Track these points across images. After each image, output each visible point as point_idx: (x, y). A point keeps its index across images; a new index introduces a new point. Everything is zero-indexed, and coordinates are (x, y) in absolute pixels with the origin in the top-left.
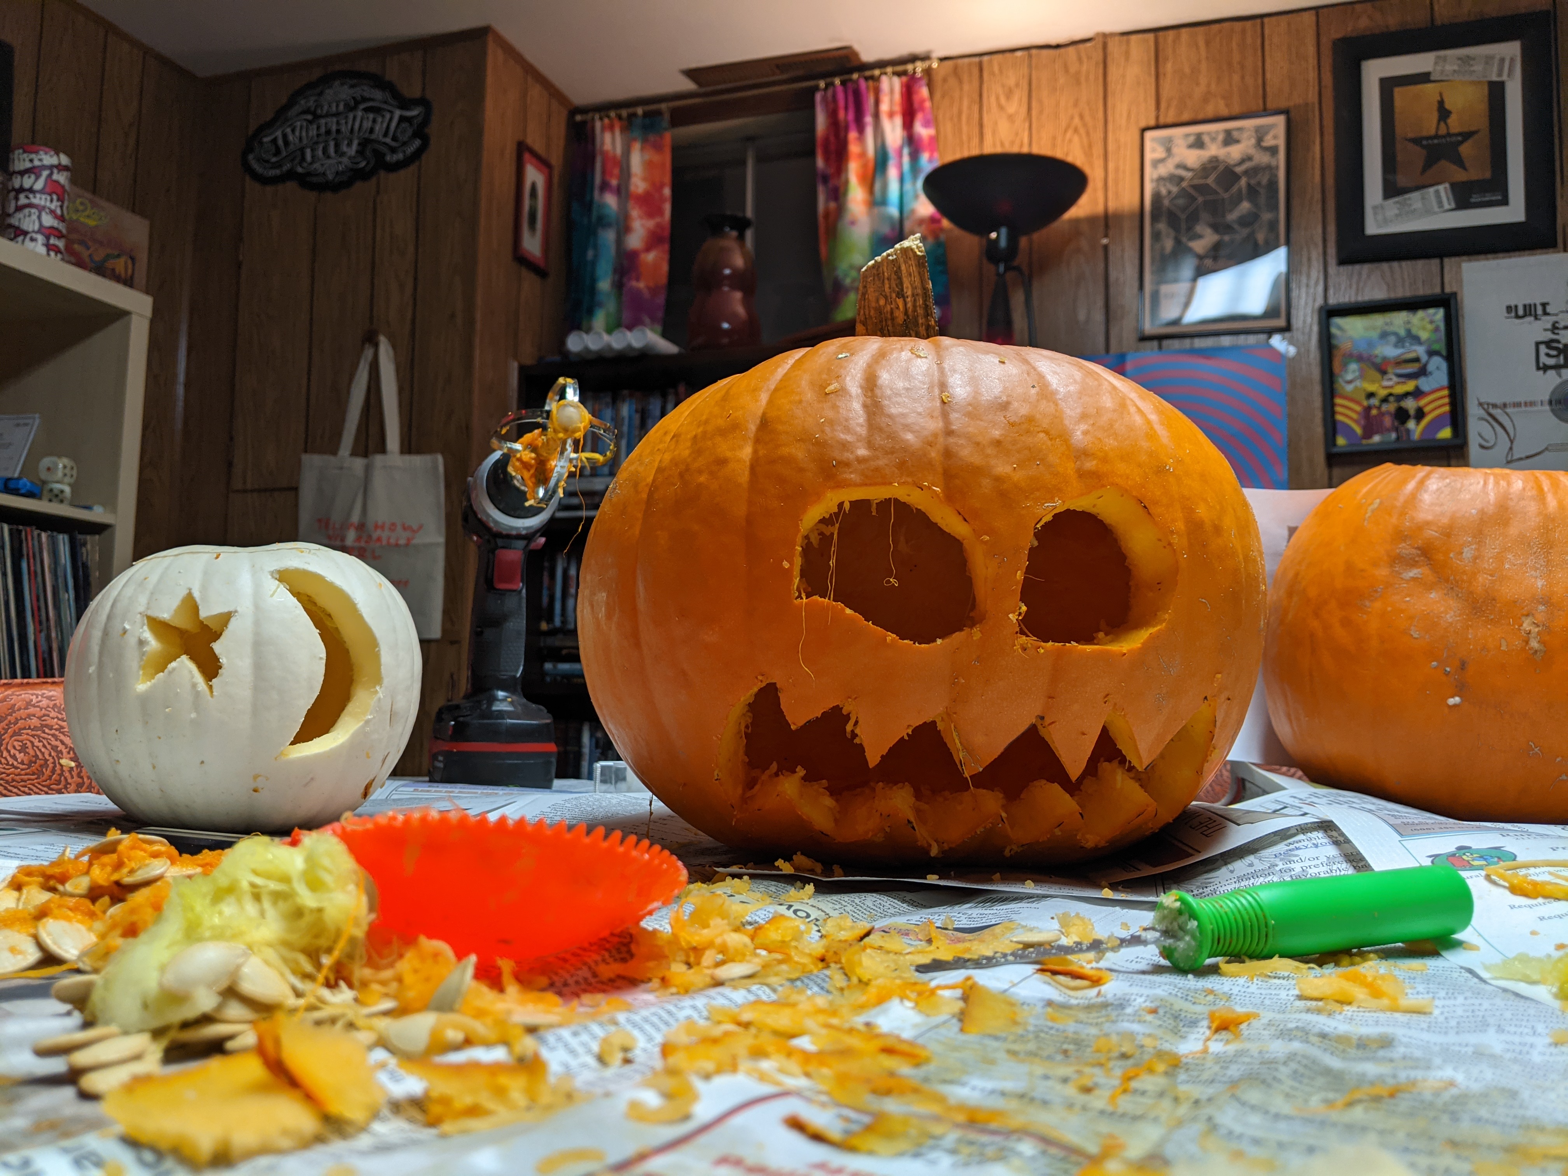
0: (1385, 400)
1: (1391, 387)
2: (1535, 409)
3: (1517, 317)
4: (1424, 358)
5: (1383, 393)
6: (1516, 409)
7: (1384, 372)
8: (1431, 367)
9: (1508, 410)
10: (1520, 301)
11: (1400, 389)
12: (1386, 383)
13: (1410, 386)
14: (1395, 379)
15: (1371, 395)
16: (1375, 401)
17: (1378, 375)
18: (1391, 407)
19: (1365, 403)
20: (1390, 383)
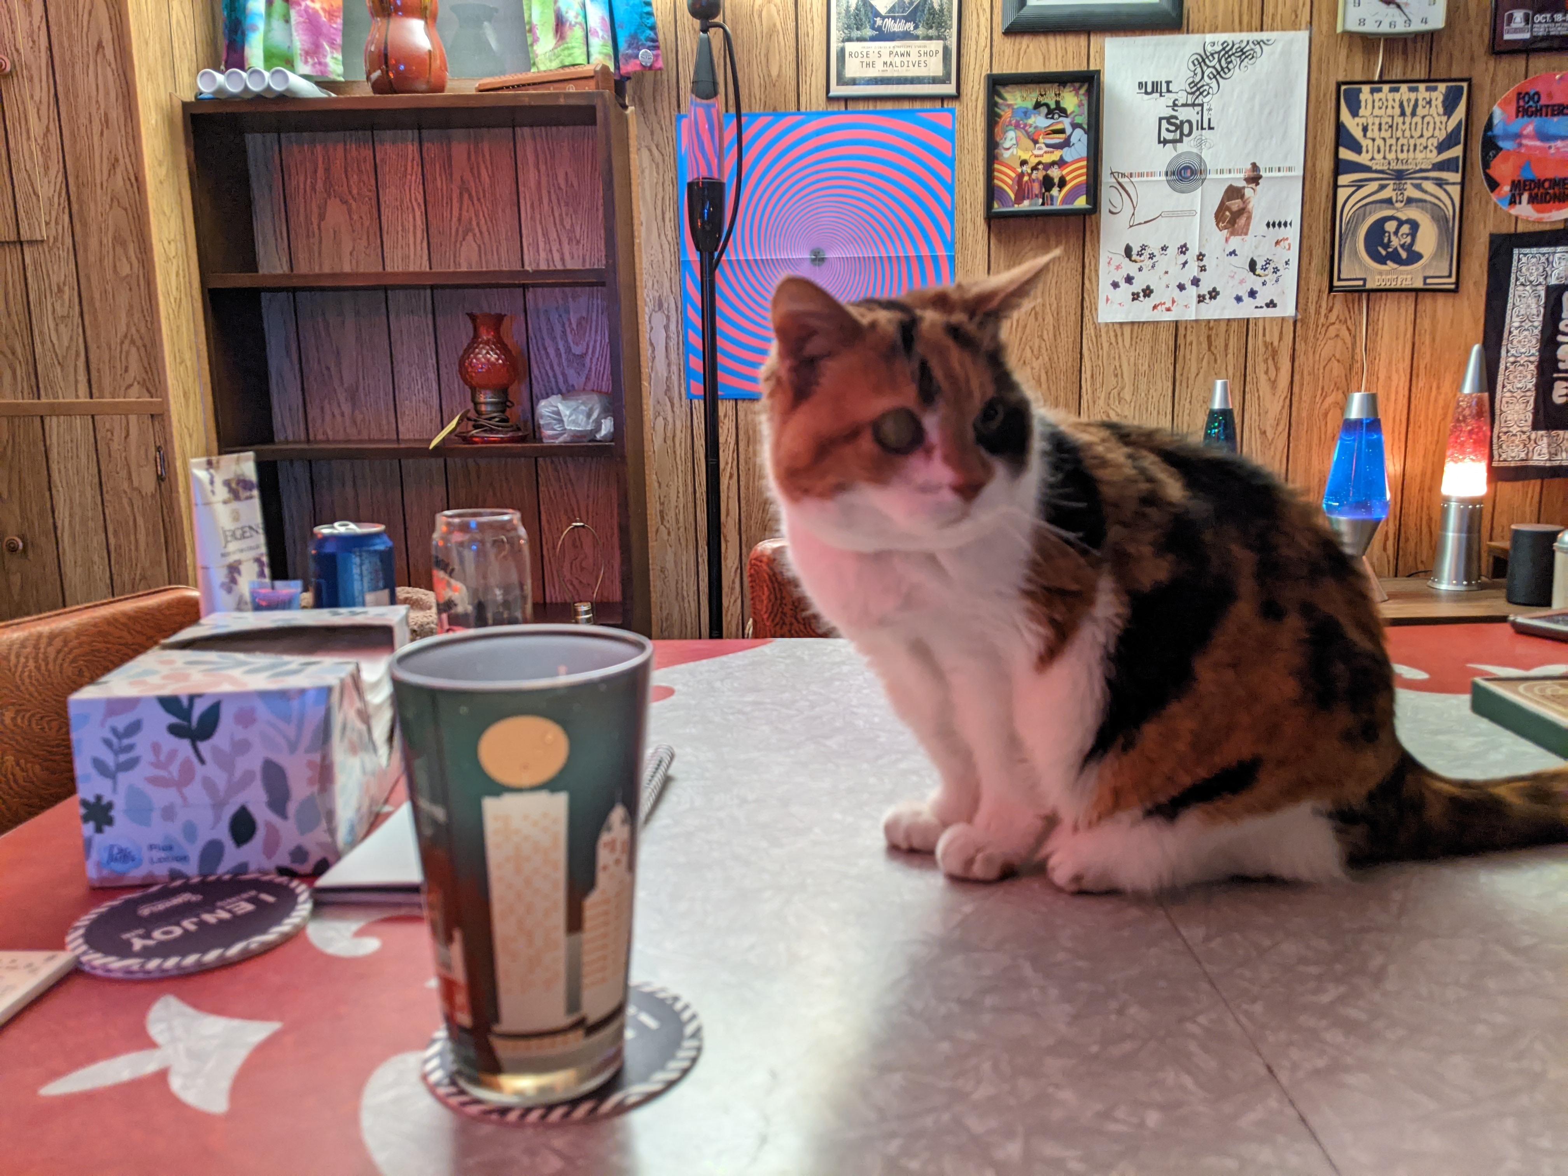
0: (1035, 168)
1: (1042, 156)
2: (1153, 179)
3: (1146, 93)
4: (1069, 130)
5: (1033, 161)
6: (1140, 179)
7: (1035, 142)
8: (1073, 140)
9: (1133, 179)
10: (1149, 79)
11: (1048, 159)
12: (1036, 152)
13: (1055, 156)
14: (1045, 149)
15: (1024, 163)
16: (1027, 169)
17: (1031, 144)
18: (1039, 175)
19: (1019, 170)
20: (1040, 152)
